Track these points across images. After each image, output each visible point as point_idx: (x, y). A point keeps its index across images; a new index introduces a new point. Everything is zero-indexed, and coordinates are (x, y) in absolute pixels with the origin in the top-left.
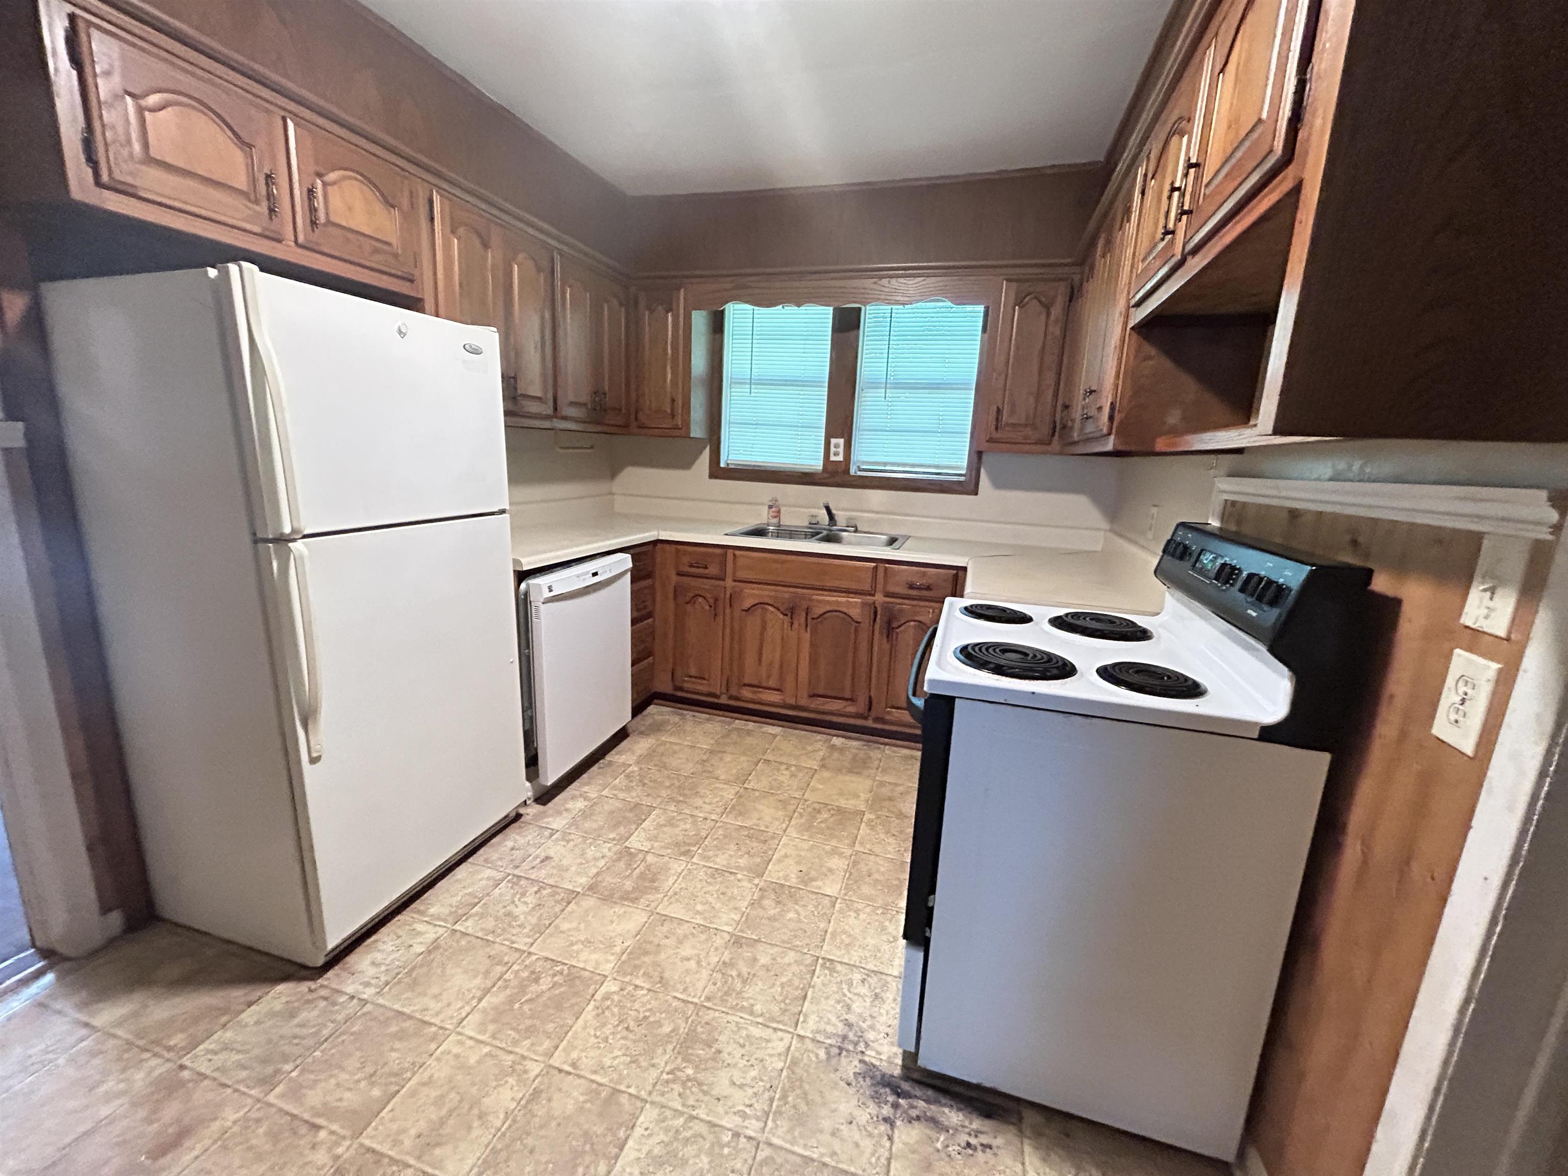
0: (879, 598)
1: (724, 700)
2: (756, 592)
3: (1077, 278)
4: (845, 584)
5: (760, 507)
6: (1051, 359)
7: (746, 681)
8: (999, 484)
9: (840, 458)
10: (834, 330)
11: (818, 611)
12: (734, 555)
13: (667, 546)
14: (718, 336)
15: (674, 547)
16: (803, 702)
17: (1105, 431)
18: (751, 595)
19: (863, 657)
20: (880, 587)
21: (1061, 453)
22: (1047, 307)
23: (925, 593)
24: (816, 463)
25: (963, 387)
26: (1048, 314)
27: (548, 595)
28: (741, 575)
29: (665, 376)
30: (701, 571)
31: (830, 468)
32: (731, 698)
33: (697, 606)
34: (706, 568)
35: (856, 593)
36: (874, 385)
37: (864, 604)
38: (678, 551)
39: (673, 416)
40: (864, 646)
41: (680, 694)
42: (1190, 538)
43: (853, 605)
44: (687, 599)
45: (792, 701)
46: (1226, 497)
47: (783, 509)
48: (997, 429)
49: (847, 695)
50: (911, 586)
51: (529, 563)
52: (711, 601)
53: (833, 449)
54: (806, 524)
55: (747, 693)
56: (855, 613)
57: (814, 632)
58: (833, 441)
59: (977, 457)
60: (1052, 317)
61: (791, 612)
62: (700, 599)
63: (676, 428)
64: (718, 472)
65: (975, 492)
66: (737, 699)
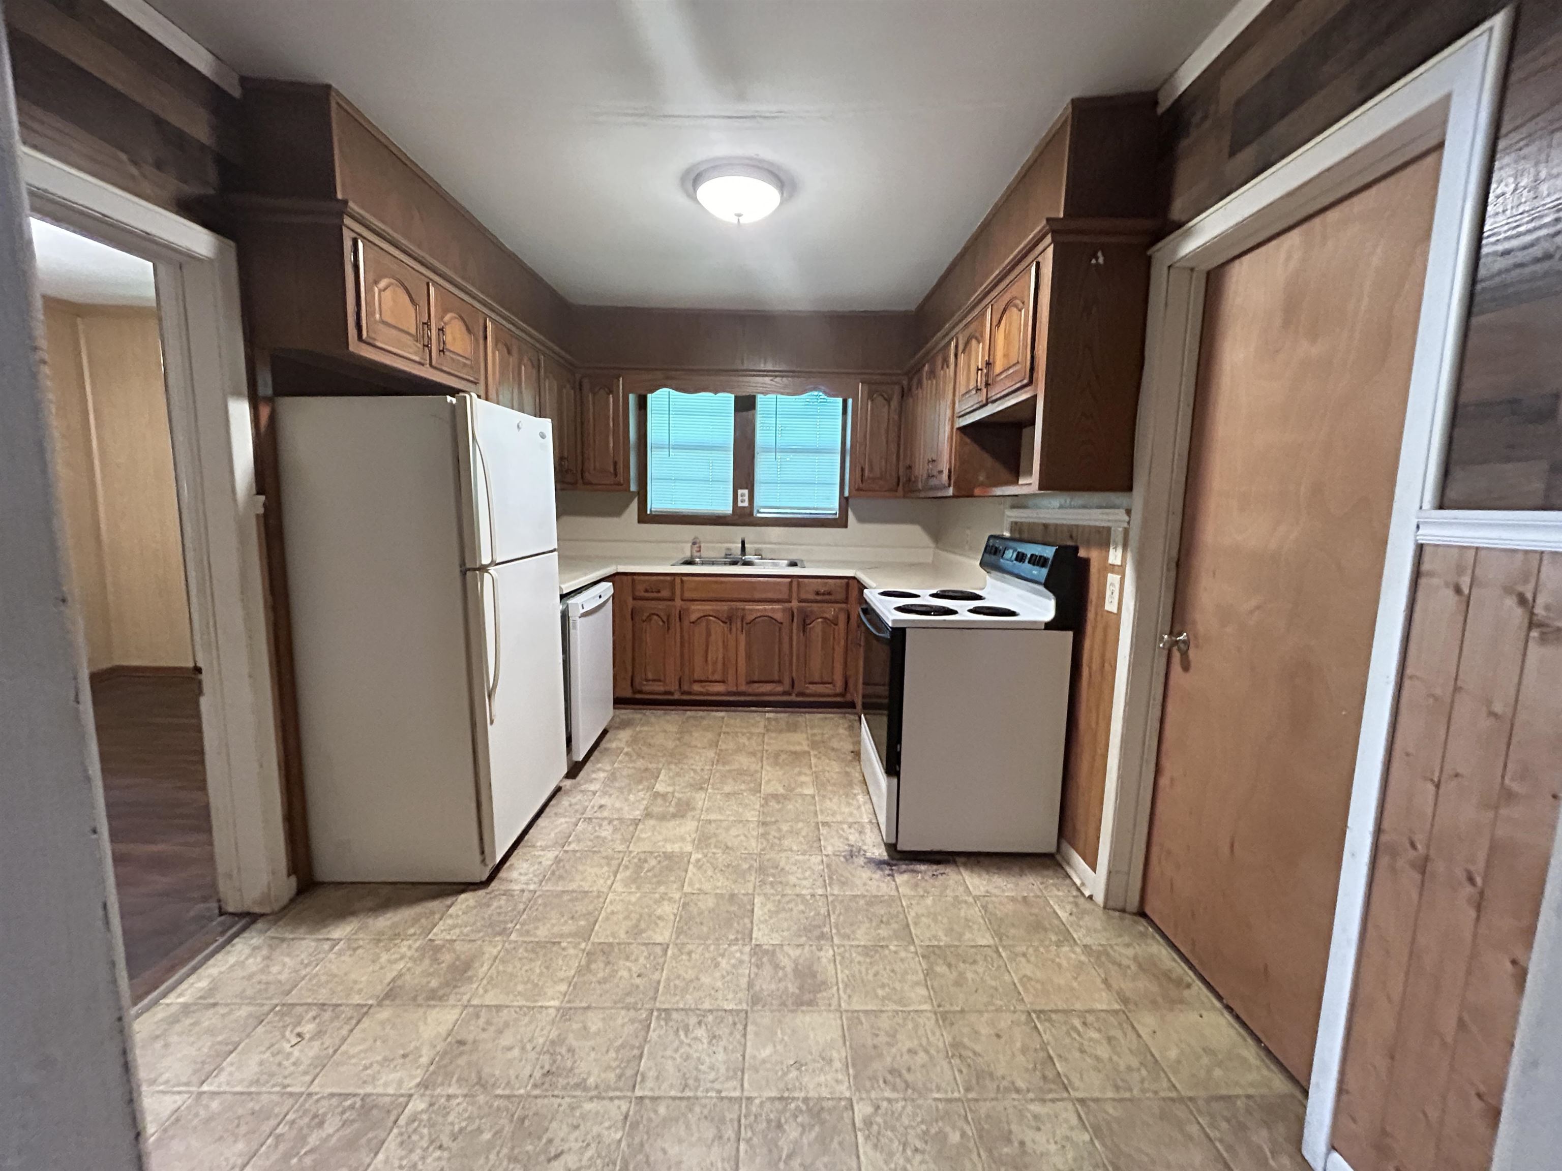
0: (795, 604)
1: (677, 696)
2: (699, 607)
3: (905, 383)
4: (770, 595)
5: (684, 545)
6: (893, 435)
7: (696, 677)
8: (861, 519)
9: (746, 504)
10: (736, 410)
11: (750, 618)
12: (682, 581)
13: (625, 578)
14: (643, 411)
15: (630, 578)
16: (743, 688)
17: (947, 485)
18: (697, 610)
19: (786, 646)
20: (794, 595)
21: (904, 497)
22: (888, 401)
23: (827, 597)
24: (726, 508)
25: (830, 451)
26: (889, 406)
27: (582, 611)
28: (687, 595)
29: (608, 443)
30: (655, 595)
31: (738, 511)
32: (683, 693)
33: (653, 621)
34: (659, 592)
35: (778, 601)
36: (767, 450)
37: (784, 610)
38: (633, 581)
39: (616, 475)
40: (786, 639)
41: (638, 696)
42: (998, 544)
43: (776, 610)
44: (644, 618)
45: (734, 689)
46: (1014, 520)
47: (702, 545)
48: (862, 481)
49: (776, 678)
50: (818, 593)
51: (567, 588)
52: (665, 619)
53: (740, 498)
54: (723, 555)
55: (697, 688)
56: (779, 616)
57: (748, 635)
58: (740, 492)
59: (845, 502)
60: (892, 407)
61: (729, 620)
62: (655, 617)
63: (619, 484)
64: (645, 517)
65: (846, 526)
66: (690, 693)
